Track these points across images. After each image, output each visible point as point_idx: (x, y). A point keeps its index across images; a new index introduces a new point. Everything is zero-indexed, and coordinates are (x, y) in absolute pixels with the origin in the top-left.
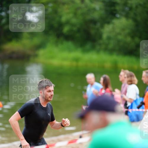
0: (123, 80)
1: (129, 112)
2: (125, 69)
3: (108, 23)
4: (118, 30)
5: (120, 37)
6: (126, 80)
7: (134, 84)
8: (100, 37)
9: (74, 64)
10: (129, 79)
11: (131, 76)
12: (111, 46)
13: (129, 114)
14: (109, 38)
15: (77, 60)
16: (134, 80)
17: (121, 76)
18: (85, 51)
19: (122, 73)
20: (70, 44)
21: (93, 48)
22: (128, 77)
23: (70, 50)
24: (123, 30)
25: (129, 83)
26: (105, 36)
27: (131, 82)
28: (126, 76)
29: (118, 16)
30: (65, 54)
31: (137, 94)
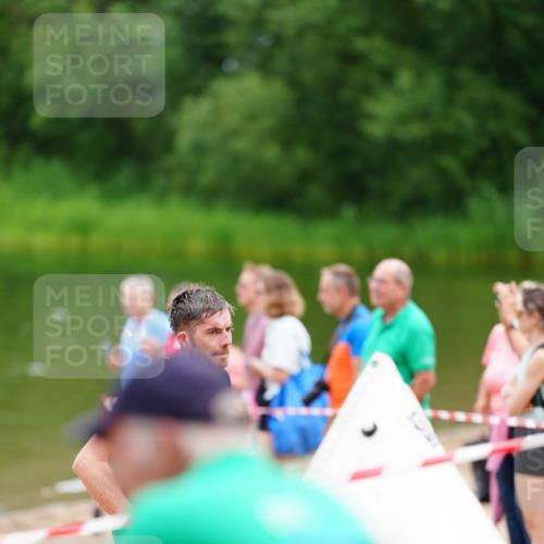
0: (251, 304)
1: (275, 419)
2: (257, 261)
3: (198, 92)
4: (232, 120)
5: (241, 145)
6: (262, 302)
7: (291, 314)
8: (168, 144)
9: (74, 242)
10: (273, 297)
11: (280, 287)
12: (207, 177)
13: (273, 425)
14: (200, 148)
15: (83, 228)
16: (292, 303)
17: (245, 287)
18: (113, 196)
19: (247, 277)
20: (56, 169)
21: (142, 184)
22: (268, 290)
23: (56, 194)
24: (252, 117)
25: (274, 311)
26: (184, 140)
27: (279, 310)
28: (261, 286)
29: (232, 65)
30: (40, 208)
31: (301, 354)
